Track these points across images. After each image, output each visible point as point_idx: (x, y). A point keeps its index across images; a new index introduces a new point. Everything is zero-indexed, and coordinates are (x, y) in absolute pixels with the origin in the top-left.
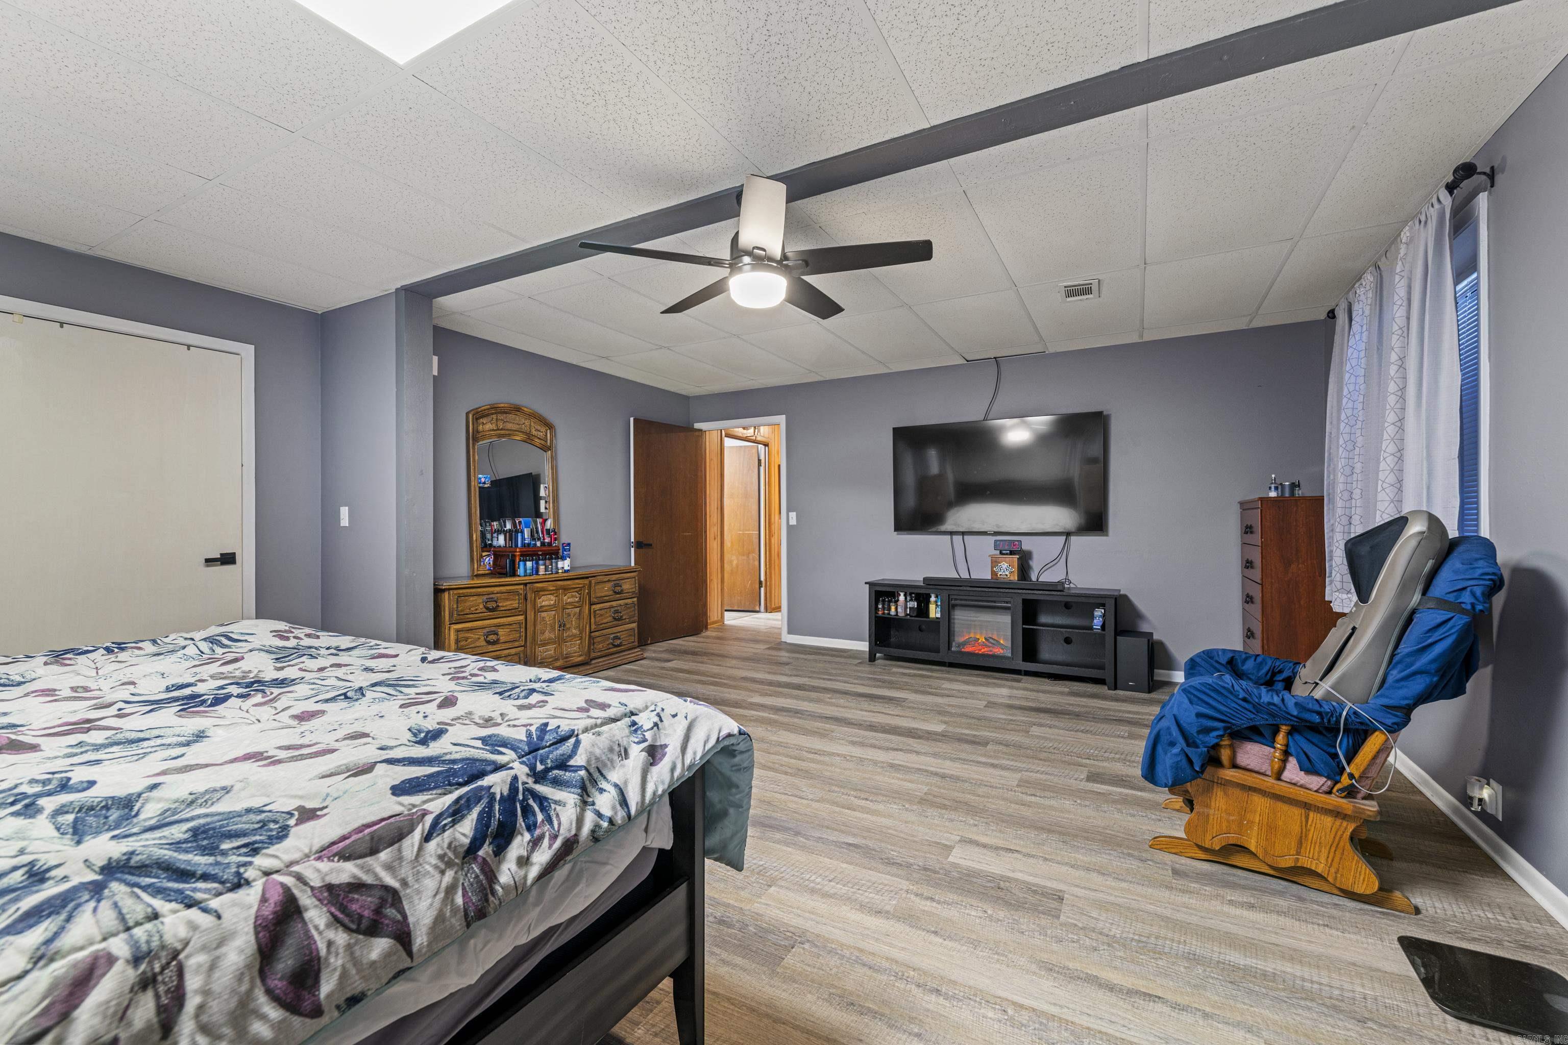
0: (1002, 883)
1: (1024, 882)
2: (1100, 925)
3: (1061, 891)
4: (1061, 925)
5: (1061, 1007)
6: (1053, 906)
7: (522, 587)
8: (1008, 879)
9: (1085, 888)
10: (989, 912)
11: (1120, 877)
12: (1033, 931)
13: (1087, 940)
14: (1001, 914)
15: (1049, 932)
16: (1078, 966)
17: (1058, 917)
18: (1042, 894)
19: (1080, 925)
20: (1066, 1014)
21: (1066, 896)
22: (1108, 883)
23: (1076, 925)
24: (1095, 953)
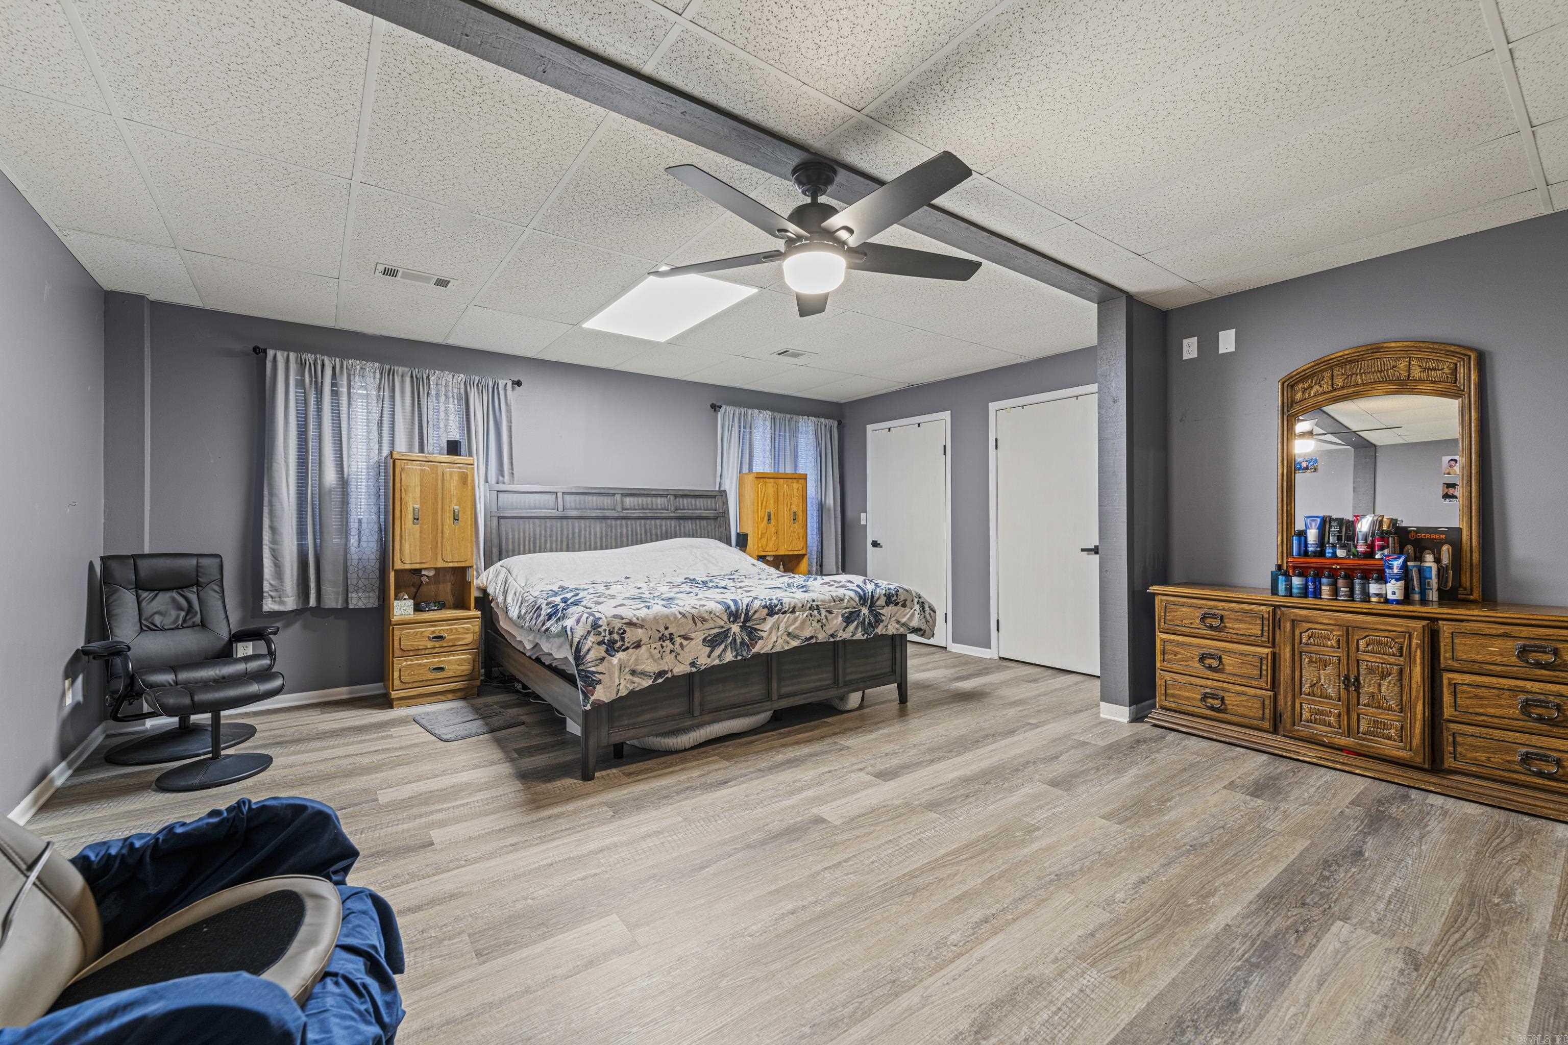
0: (545, 930)
1: (526, 945)
2: (427, 954)
3: (484, 962)
4: (463, 931)
5: (432, 882)
6: (482, 942)
7: (1270, 609)
8: (544, 937)
9: (461, 985)
10: (529, 901)
11: (424, 1035)
12: (483, 912)
13: (433, 934)
14: (519, 906)
15: (470, 919)
16: (431, 911)
17: (469, 935)
18: (500, 946)
19: (446, 943)
20: (427, 881)
21: (476, 961)
22: (437, 1013)
23: (450, 939)
24: (420, 929)
